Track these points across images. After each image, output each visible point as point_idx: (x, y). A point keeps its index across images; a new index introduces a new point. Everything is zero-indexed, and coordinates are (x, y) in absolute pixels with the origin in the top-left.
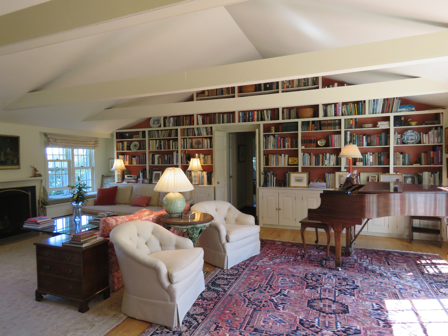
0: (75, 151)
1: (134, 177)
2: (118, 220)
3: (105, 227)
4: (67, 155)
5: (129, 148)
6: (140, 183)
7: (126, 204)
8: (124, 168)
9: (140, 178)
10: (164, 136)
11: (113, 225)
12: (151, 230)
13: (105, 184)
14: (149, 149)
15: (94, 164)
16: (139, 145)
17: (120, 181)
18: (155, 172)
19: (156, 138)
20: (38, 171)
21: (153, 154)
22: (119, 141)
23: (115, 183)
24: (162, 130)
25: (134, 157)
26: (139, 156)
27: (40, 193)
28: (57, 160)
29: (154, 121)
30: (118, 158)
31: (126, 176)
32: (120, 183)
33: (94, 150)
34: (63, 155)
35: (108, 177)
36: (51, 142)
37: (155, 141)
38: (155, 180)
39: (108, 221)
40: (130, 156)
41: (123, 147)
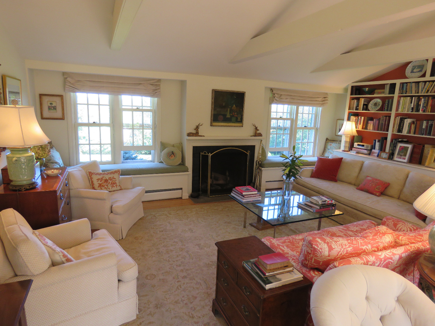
0: (301, 108)
1: (367, 147)
2: (333, 247)
3: (310, 254)
4: (291, 113)
5: (366, 107)
6: (374, 156)
7: (350, 183)
8: (355, 134)
9: (374, 149)
10: (428, 91)
11: (323, 254)
12: (396, 292)
13: (329, 149)
14: (397, 109)
15: (318, 125)
16: (381, 104)
17: (347, 149)
18: (400, 145)
19: (412, 93)
20: (259, 130)
21: (403, 118)
22: (353, 97)
23: (341, 150)
24: (425, 82)
25: (372, 119)
26: (379, 120)
27: (259, 153)
28: (281, 118)
29: (414, 68)
30: (349, 119)
31: (356, 144)
32: (347, 151)
33: (321, 108)
34: (287, 113)
35: (333, 141)
36: (276, 98)
37: (409, 98)
38: (399, 156)
39: (315, 245)
40: (366, 118)
41: (358, 106)
